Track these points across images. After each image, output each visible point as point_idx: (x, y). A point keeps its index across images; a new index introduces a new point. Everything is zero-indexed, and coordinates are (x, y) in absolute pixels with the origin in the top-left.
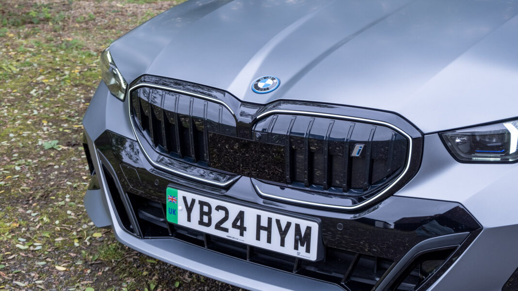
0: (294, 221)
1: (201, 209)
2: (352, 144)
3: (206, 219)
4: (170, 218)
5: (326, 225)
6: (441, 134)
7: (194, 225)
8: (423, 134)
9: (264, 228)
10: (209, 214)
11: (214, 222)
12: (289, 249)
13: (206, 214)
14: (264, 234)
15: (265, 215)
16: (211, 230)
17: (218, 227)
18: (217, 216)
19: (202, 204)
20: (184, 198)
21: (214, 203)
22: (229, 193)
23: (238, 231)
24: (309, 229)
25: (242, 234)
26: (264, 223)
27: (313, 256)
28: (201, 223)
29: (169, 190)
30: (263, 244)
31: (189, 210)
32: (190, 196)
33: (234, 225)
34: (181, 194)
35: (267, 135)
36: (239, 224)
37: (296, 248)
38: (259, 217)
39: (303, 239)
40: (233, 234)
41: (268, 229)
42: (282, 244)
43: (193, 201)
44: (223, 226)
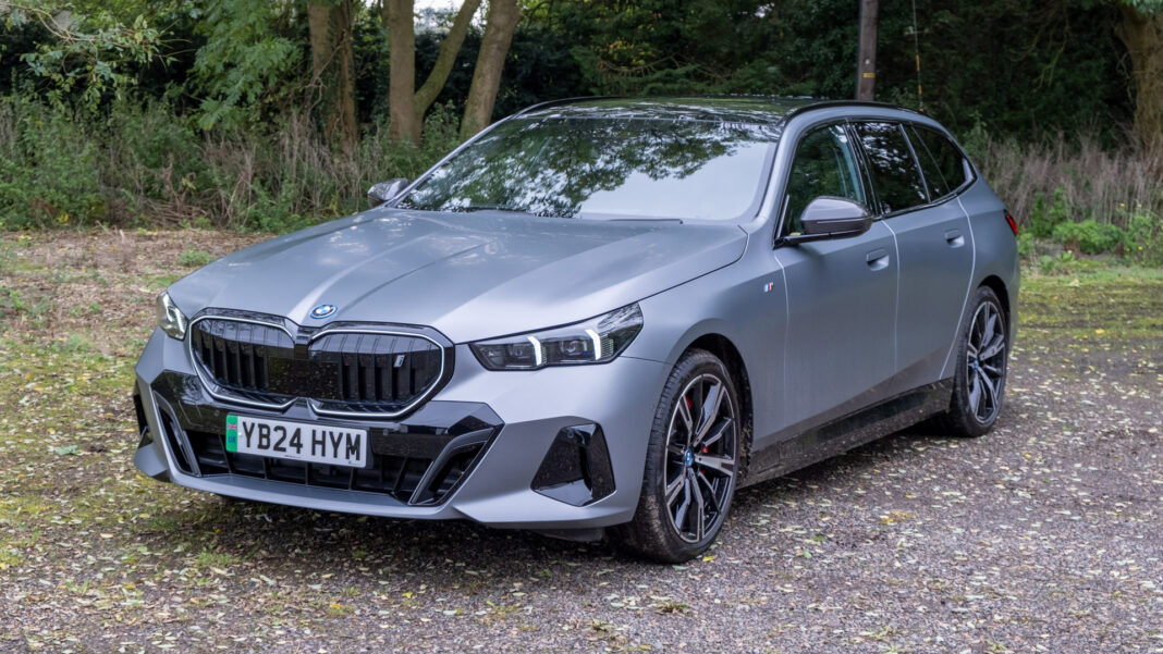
0: (345, 431)
1: (261, 431)
2: (394, 356)
3: (265, 442)
4: (229, 447)
5: (374, 434)
6: (471, 344)
7: (254, 450)
8: (454, 345)
9: (319, 442)
10: (267, 436)
11: (273, 443)
12: (341, 461)
13: (265, 436)
14: (319, 448)
15: (320, 429)
16: (270, 453)
17: (277, 448)
18: (276, 437)
19: (261, 427)
20: (244, 424)
21: (272, 424)
22: (286, 415)
23: (295, 449)
24: (358, 437)
25: (298, 452)
26: (319, 437)
27: (362, 463)
28: (260, 446)
29: (229, 419)
30: (318, 459)
31: (249, 435)
32: (249, 421)
33: (292, 444)
34: (241, 419)
35: (322, 354)
36: (296, 442)
37: (348, 457)
38: (314, 432)
39: (353, 448)
40: (291, 453)
41: (323, 443)
42: (335, 456)
43: (253, 425)
44: (281, 446)
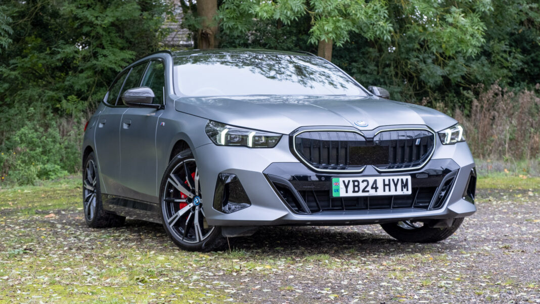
0: (400, 178)
1: (354, 184)
2: (415, 139)
3: (356, 189)
4: (335, 195)
5: (413, 176)
6: (438, 132)
7: (350, 194)
8: (434, 133)
9: (387, 185)
10: (358, 186)
11: (361, 189)
12: (399, 192)
13: (356, 186)
14: (387, 188)
15: (387, 179)
16: (360, 194)
17: (364, 191)
18: (362, 186)
19: (354, 181)
20: (344, 182)
21: (360, 179)
22: (365, 173)
23: (374, 190)
24: (407, 180)
25: (376, 191)
26: (387, 182)
27: (410, 192)
28: (354, 191)
29: (334, 180)
30: (387, 193)
31: (347, 187)
32: (346, 180)
33: (372, 188)
34: (341, 180)
35: (381, 142)
36: (374, 186)
37: (402, 190)
38: (384, 180)
39: (405, 185)
40: (372, 193)
41: (389, 185)
42: (396, 190)
43: (349, 181)
44: (366, 190)
